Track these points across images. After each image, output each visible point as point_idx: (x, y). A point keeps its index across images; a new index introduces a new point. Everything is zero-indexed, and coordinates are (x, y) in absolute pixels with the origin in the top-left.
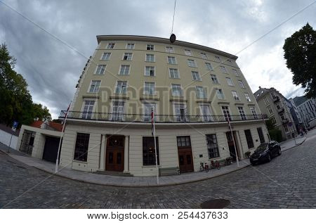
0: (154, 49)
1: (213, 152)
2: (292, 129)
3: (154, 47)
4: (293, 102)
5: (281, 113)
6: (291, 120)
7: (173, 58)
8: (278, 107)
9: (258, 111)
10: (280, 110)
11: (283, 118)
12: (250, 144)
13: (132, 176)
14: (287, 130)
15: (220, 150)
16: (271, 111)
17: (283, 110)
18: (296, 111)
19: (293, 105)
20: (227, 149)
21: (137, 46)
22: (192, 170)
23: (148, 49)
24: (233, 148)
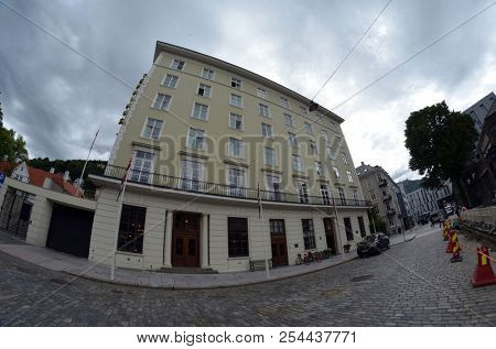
0: (242, 88)
1: (309, 242)
2: (398, 223)
3: (241, 83)
4: (402, 187)
5: (387, 201)
6: (398, 211)
7: (266, 107)
8: (384, 193)
9: (361, 196)
10: (386, 197)
11: (388, 208)
12: (350, 236)
13: (217, 272)
14: (391, 223)
15: (317, 239)
16: (373, 197)
17: (390, 198)
18: (405, 200)
19: (403, 192)
20: (324, 239)
21: (217, 76)
22: (286, 263)
23: (233, 85)
24: (331, 239)
